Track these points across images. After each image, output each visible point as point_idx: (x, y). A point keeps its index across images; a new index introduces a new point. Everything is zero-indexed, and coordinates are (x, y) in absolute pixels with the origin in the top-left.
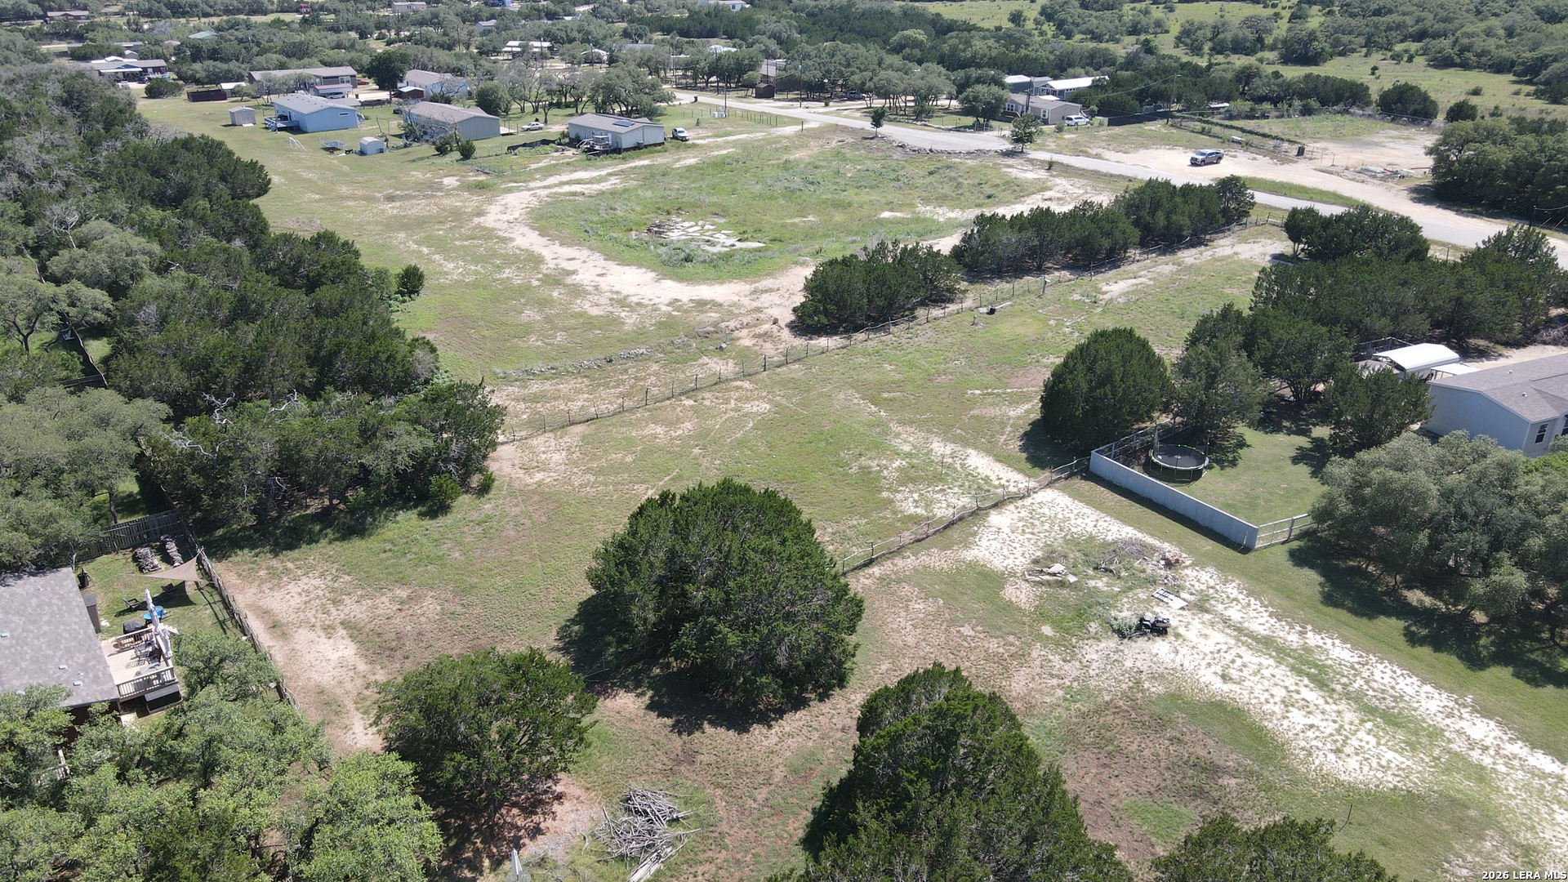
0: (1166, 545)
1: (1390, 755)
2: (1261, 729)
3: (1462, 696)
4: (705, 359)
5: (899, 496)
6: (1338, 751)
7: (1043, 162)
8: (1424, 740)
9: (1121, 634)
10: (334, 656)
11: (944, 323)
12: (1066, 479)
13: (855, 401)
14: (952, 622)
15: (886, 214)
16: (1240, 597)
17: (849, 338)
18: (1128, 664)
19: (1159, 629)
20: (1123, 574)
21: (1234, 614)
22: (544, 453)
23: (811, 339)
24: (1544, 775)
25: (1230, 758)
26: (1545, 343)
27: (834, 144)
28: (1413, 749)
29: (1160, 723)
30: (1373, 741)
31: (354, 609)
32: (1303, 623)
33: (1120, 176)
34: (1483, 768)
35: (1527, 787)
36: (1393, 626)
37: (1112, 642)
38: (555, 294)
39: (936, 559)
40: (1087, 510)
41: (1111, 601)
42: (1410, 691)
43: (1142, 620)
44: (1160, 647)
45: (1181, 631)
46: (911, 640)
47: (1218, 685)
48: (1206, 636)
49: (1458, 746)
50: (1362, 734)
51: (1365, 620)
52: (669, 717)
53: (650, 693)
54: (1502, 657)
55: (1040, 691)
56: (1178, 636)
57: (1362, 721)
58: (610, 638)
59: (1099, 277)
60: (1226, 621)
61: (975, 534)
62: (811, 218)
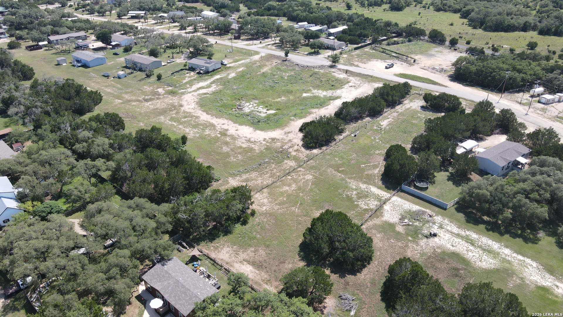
0: (427, 210)
1: (491, 260)
2: (464, 258)
3: (501, 243)
4: (286, 161)
5: (359, 203)
6: (481, 261)
7: (343, 70)
8: (496, 256)
9: (427, 237)
10: (248, 270)
11: (344, 141)
12: (397, 192)
13: (333, 172)
14: (388, 239)
15: (305, 95)
16: (449, 223)
17: (321, 149)
18: (431, 245)
19: (435, 235)
20: (421, 220)
21: (449, 228)
22: (261, 200)
23: (311, 151)
24: (521, 261)
25: (460, 266)
26: (495, 134)
27: (274, 64)
28: (495, 258)
29: (443, 260)
30: (487, 257)
31: (243, 256)
32: (464, 229)
33: (368, 75)
34: (509, 261)
35: (518, 264)
36: (482, 227)
37: (425, 240)
38: (228, 140)
39: (376, 221)
40: (406, 202)
41: (421, 229)
42: (491, 243)
43: (431, 233)
44: (436, 239)
45: (439, 234)
46: (381, 245)
47: (452, 248)
48: (445, 235)
49: (503, 256)
50: (484, 256)
51: (476, 226)
52: (337, 274)
53: (329, 269)
54: (507, 232)
55: (414, 255)
56: (439, 236)
57: (484, 253)
58: (312, 255)
59: (378, 119)
60: (448, 230)
61: (382, 213)
62: (283, 98)
